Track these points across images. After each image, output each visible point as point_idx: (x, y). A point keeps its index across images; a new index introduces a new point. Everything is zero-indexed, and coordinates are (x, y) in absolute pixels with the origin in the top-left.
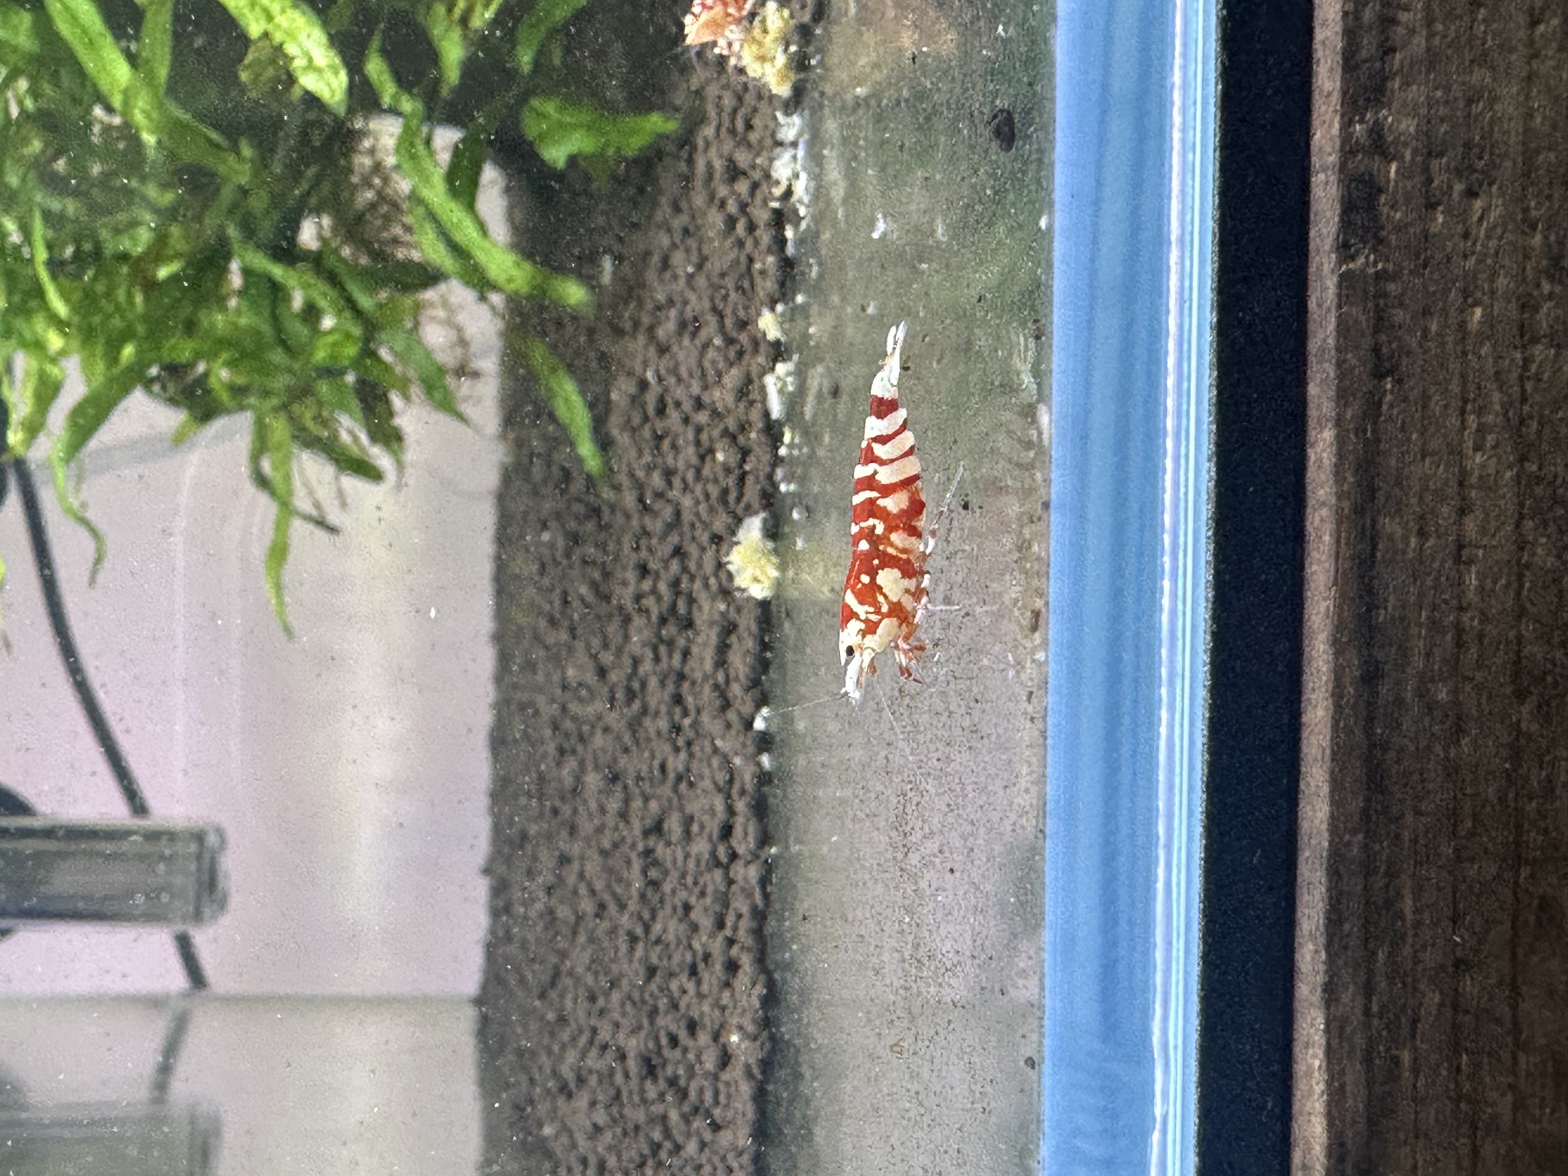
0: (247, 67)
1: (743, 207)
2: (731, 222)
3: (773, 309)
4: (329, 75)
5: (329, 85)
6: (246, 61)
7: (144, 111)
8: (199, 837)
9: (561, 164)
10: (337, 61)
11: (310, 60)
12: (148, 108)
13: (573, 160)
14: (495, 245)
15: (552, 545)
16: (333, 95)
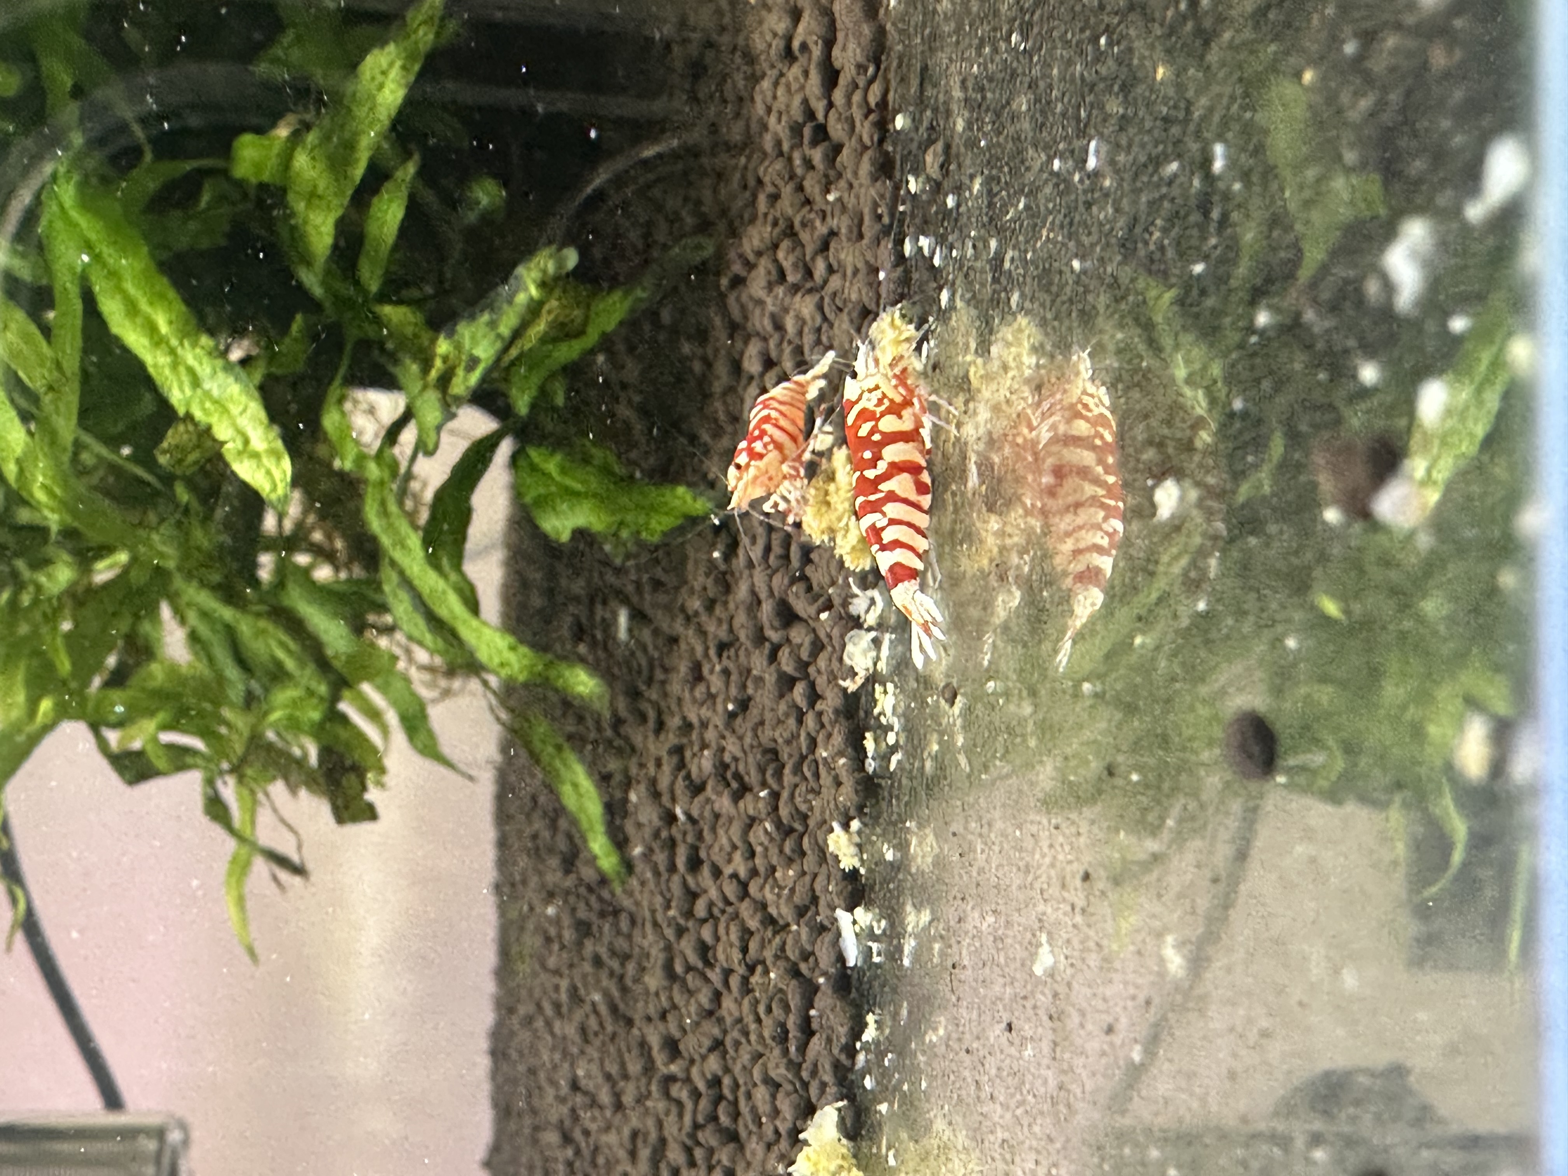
0: (164, 452)
1: (803, 666)
2: (787, 683)
3: (846, 826)
4: (268, 462)
5: (268, 473)
6: (165, 445)
7: (44, 486)
8: (160, 1134)
9: (565, 537)
10: (279, 444)
11: (246, 442)
12: (48, 482)
13: (579, 534)
14: (485, 623)
15: (557, 921)
16: (274, 488)
